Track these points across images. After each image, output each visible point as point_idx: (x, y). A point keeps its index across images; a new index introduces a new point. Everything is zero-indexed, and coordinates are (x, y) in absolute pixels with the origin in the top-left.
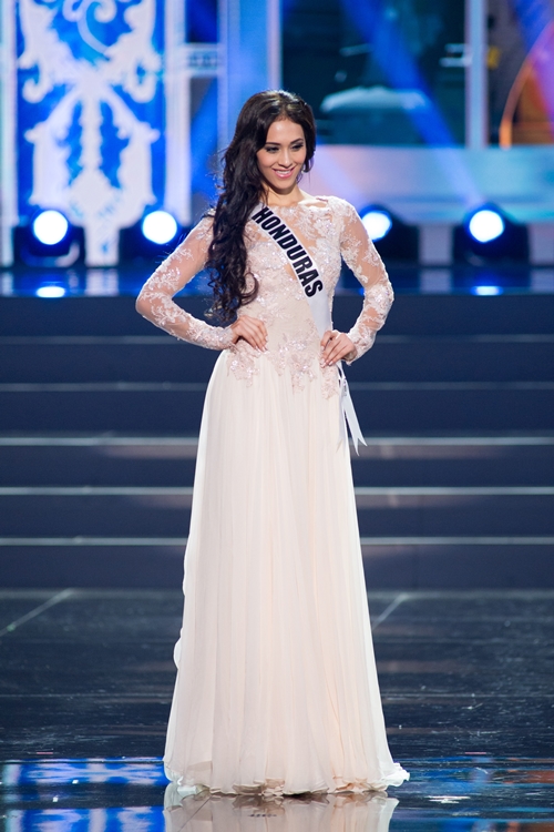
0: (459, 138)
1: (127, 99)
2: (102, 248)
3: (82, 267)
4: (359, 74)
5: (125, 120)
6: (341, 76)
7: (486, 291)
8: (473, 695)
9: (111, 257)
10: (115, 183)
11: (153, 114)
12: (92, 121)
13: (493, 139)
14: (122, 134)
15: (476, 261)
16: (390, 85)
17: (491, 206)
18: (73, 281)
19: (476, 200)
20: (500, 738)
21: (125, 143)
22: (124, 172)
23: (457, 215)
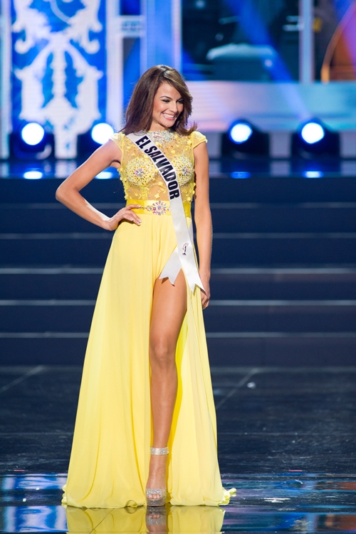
0: (295, 76)
1: (82, 51)
2: (65, 147)
3: (53, 159)
4: (230, 35)
5: (81, 65)
6: (220, 37)
7: (313, 174)
8: (296, 434)
9: (72, 152)
10: (74, 105)
11: (99, 61)
12: (59, 65)
13: (317, 77)
14: (79, 73)
15: (306, 155)
16: (250, 42)
17: (316, 120)
18: (47, 168)
19: (306, 116)
20: (311, 461)
21: (81, 79)
22: (80, 99)
23: (294, 126)
